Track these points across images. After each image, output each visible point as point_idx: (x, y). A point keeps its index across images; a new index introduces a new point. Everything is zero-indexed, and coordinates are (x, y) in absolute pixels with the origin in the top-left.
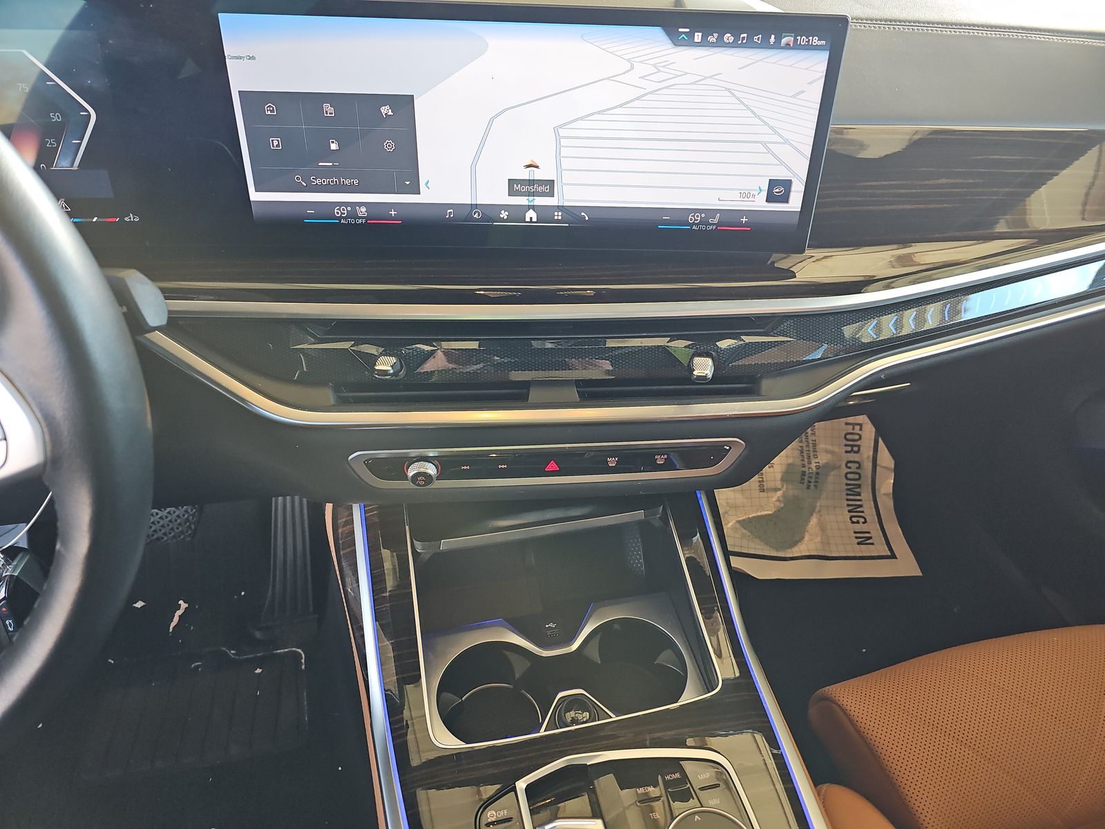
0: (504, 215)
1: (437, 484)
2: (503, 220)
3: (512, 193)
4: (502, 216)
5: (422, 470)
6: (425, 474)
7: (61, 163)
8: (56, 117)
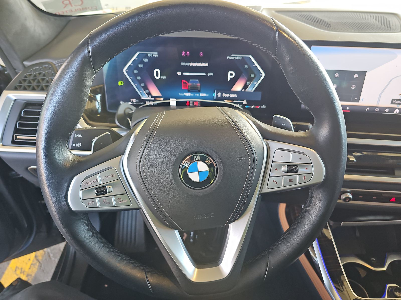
0: (387, 110)
1: (352, 202)
2: (386, 112)
3: (392, 103)
4: (386, 111)
5: (347, 196)
6: (349, 198)
7: (249, 89)
8: (252, 76)
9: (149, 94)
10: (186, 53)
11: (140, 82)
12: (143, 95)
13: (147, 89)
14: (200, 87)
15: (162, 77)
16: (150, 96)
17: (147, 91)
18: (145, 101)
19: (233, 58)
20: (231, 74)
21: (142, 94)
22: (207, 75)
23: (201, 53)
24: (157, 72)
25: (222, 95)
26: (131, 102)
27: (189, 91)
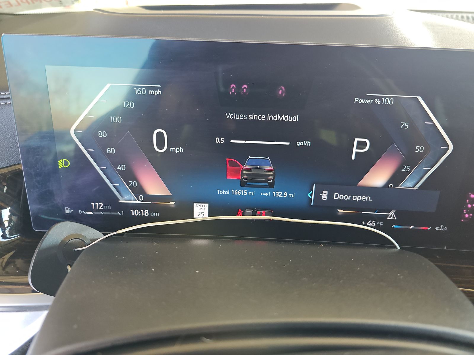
7: (408, 184)
8: (419, 149)
9: (139, 191)
10: (239, 87)
11: (114, 161)
12: (122, 193)
13: (135, 179)
14: (274, 175)
15: (172, 149)
16: (141, 197)
17: (133, 183)
18: (128, 207)
19: (370, 101)
20: (361, 145)
21: (121, 189)
22: (293, 144)
23: (282, 89)
24: (160, 136)
25: (330, 196)
26: (92, 210)
27: (243, 184)
